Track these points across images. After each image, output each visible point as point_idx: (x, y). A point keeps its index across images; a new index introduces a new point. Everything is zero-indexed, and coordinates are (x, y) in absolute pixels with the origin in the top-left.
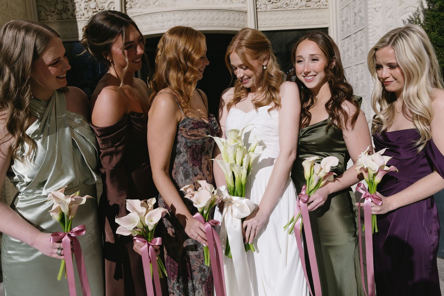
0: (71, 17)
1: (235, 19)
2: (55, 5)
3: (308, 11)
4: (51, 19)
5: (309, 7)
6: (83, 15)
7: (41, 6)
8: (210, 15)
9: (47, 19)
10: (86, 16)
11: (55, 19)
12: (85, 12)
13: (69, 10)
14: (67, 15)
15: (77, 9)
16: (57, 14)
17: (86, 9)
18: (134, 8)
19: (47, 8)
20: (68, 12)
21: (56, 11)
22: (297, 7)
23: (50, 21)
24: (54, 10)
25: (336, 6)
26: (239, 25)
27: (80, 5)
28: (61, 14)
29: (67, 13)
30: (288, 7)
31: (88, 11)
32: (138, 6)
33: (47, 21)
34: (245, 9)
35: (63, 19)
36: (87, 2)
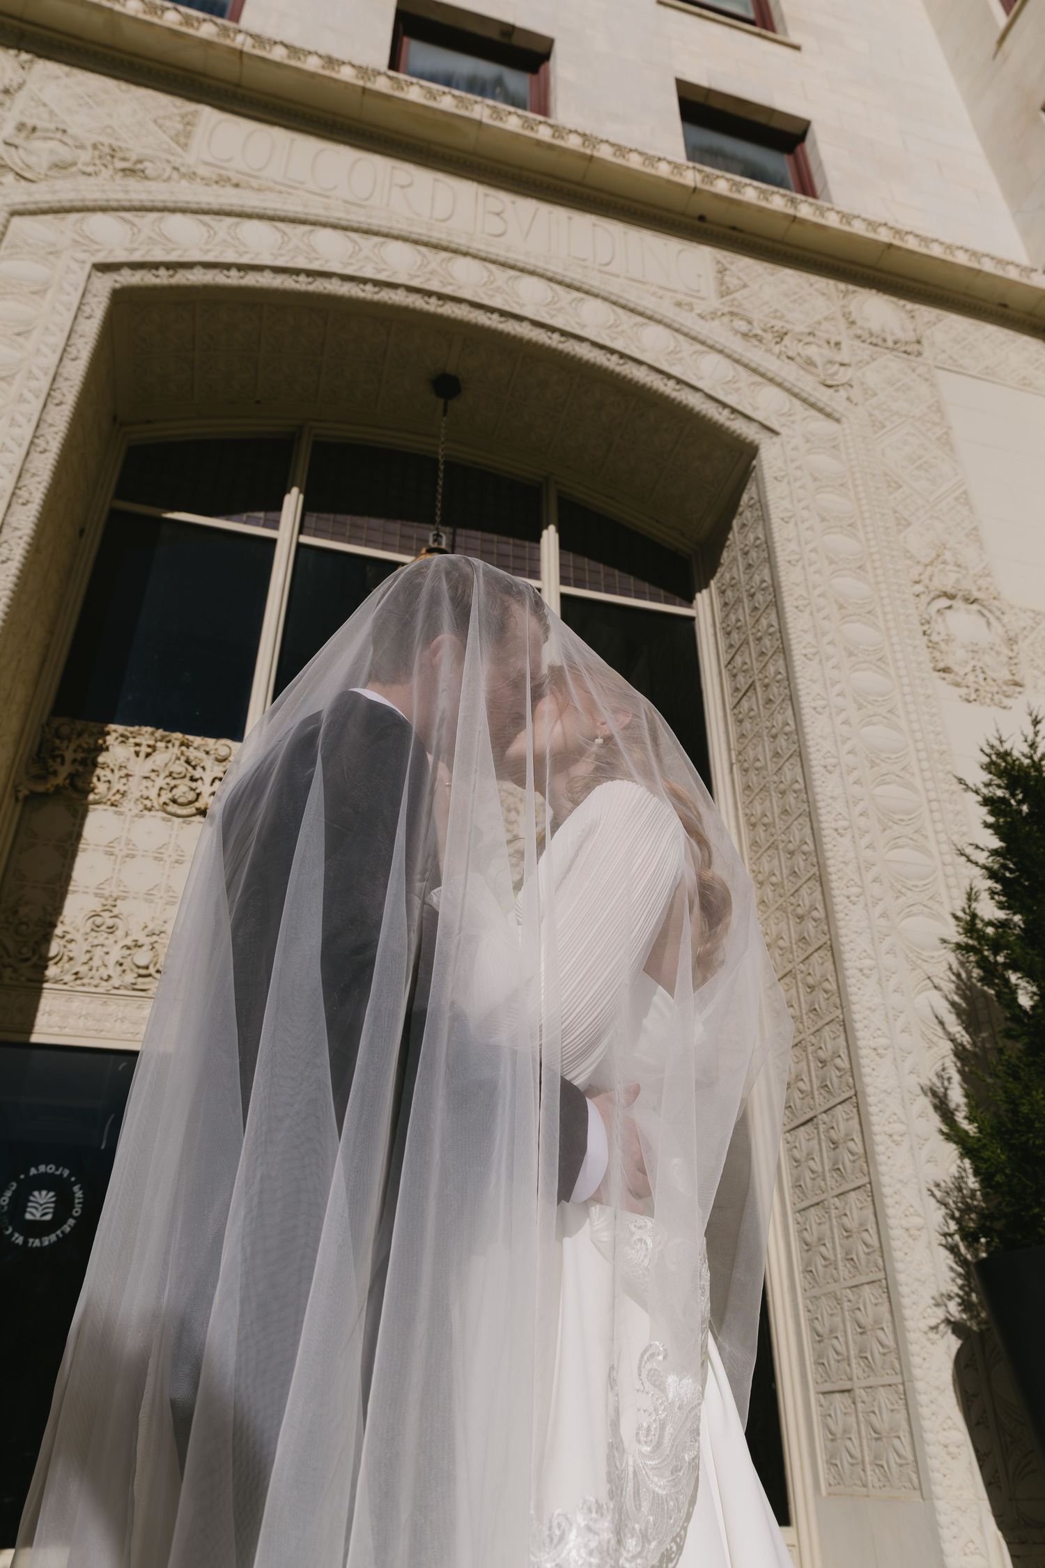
2: (37, 942)
4: (11, 979)
6: (107, 980)
10: (116, 982)
11: (23, 979)
12: (113, 971)
17: (121, 965)
20: (67, 965)
24: (29, 955)
27: (107, 953)
31: (124, 971)
36: (129, 948)
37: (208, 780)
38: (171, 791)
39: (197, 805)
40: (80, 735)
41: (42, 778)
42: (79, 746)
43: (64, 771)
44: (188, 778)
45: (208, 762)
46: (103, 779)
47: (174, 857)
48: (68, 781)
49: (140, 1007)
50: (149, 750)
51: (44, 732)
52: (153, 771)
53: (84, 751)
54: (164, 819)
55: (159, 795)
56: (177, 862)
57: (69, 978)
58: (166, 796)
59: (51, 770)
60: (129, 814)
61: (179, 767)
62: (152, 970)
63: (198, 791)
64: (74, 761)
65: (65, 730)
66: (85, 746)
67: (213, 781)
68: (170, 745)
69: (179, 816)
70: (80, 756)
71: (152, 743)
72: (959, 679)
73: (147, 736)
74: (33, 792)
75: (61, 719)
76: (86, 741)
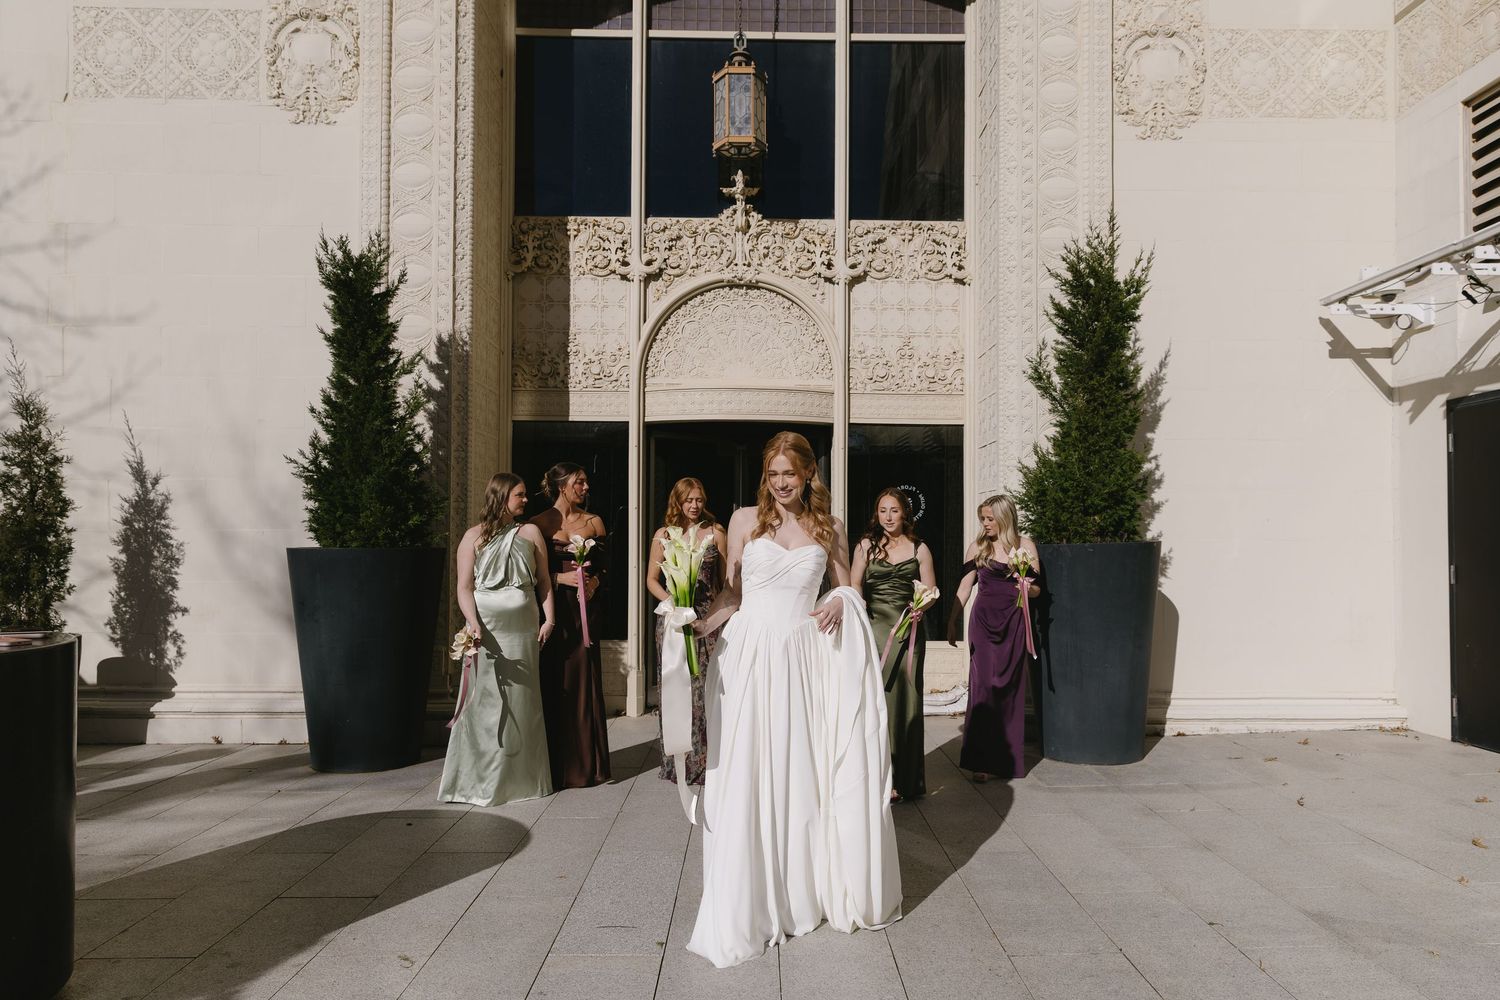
0: (560, 385)
1: (812, 404)
2: (539, 366)
3: (932, 397)
4: (530, 387)
5: (934, 391)
6: (578, 383)
7: (518, 366)
8: (775, 397)
9: (525, 386)
10: (584, 384)
11: (535, 387)
12: (583, 379)
13: (558, 374)
14: (556, 381)
15: (572, 374)
16: (541, 378)
17: (584, 374)
18: (658, 377)
19: (525, 367)
20: (557, 377)
21: (540, 375)
22: (915, 389)
23: (527, 388)
24: (537, 373)
25: (974, 395)
26: (819, 414)
27: (576, 368)
28: (547, 379)
29: (555, 379)
30: (900, 389)
31: (586, 378)
32: (664, 373)
33: (523, 389)
34: (830, 389)
35: (549, 388)
36: (586, 364)
37: (613, 251)
38: (592, 260)
39: (610, 268)
40: (534, 228)
41: (518, 263)
42: (535, 238)
43: (530, 256)
44: (601, 249)
45: (610, 235)
46: (553, 258)
47: (602, 304)
48: (533, 263)
49: (599, 397)
50: (575, 233)
51: (513, 229)
52: (580, 247)
53: (538, 240)
54: (592, 279)
55: (586, 265)
56: (604, 307)
58: (591, 264)
59: (522, 258)
60: (571, 279)
61: (594, 244)
62: (602, 376)
63: (608, 259)
64: (534, 247)
65: (525, 227)
66: (538, 237)
67: (616, 251)
68: (587, 227)
69: (600, 276)
70: (537, 244)
71: (576, 227)
72: (1138, 119)
73: (572, 223)
74: (515, 273)
75: (521, 219)
76: (538, 233)
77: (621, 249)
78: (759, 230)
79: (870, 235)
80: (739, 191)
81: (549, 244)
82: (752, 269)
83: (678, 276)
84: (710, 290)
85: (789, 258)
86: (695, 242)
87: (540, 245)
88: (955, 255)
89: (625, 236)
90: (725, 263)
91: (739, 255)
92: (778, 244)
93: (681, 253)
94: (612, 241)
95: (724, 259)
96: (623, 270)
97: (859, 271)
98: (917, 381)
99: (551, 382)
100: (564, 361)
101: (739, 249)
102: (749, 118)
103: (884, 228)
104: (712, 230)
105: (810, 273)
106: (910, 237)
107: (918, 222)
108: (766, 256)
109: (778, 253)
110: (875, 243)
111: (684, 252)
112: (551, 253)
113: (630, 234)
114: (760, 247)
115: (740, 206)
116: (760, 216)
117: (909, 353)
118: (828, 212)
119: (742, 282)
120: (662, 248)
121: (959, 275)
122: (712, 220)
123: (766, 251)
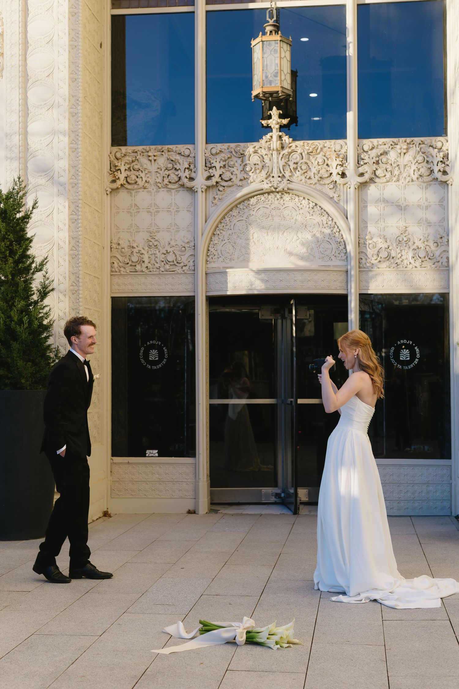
1: (331, 280)
2: (129, 256)
3: (424, 272)
5: (425, 267)
6: (159, 269)
7: (115, 257)
9: (120, 271)
10: (162, 269)
11: (128, 271)
12: (161, 264)
13: (144, 262)
14: (141, 267)
16: (131, 266)
17: (163, 261)
18: (216, 262)
19: (120, 258)
20: (143, 264)
21: (130, 263)
22: (409, 267)
23: (122, 272)
24: (128, 261)
26: (336, 287)
27: (157, 257)
28: (136, 265)
29: (141, 265)
30: (398, 266)
31: (164, 264)
32: (221, 259)
33: (119, 274)
34: (345, 268)
35: (137, 272)
36: (165, 254)
37: (183, 170)
38: (168, 177)
39: (180, 183)
40: (125, 155)
41: (114, 181)
42: (126, 163)
43: (122, 176)
44: (174, 169)
45: (180, 158)
46: (139, 177)
47: (175, 209)
48: (125, 181)
49: (174, 278)
50: (155, 158)
51: (110, 158)
52: (158, 168)
53: (128, 164)
54: (168, 191)
55: (163, 181)
56: (177, 211)
57: (144, 269)
58: (166, 181)
59: (117, 177)
60: (153, 191)
61: (169, 165)
62: (175, 262)
63: (179, 176)
64: (126, 170)
65: (118, 155)
66: (128, 162)
67: (185, 170)
68: (163, 153)
69: (173, 189)
70: (127, 167)
71: (156, 153)
73: (153, 150)
74: (112, 189)
75: (116, 149)
76: (129, 159)
77: (188, 168)
78: (290, 151)
79: (374, 151)
80: (274, 122)
81: (136, 167)
82: (285, 180)
83: (230, 186)
84: (253, 196)
85: (314, 170)
86: (242, 161)
87: (129, 168)
88: (440, 164)
89: (190, 160)
90: (265, 176)
91: (275, 170)
92: (304, 160)
93: (232, 169)
94: (181, 163)
95: (264, 174)
96: (189, 184)
97: (367, 177)
98: (412, 261)
99: (138, 267)
100: (148, 252)
101: (275, 165)
102: (277, 73)
103: (385, 144)
104: (256, 152)
105: (327, 181)
106: (405, 151)
107: (412, 139)
108: (295, 169)
109: (304, 167)
110: (378, 156)
111: (235, 169)
112: (137, 174)
113: (195, 157)
114: (291, 163)
115: (275, 133)
116: (291, 139)
117: (405, 239)
118: (341, 134)
119: (277, 190)
120: (218, 168)
121: (444, 178)
122: (255, 144)
123: (295, 166)
